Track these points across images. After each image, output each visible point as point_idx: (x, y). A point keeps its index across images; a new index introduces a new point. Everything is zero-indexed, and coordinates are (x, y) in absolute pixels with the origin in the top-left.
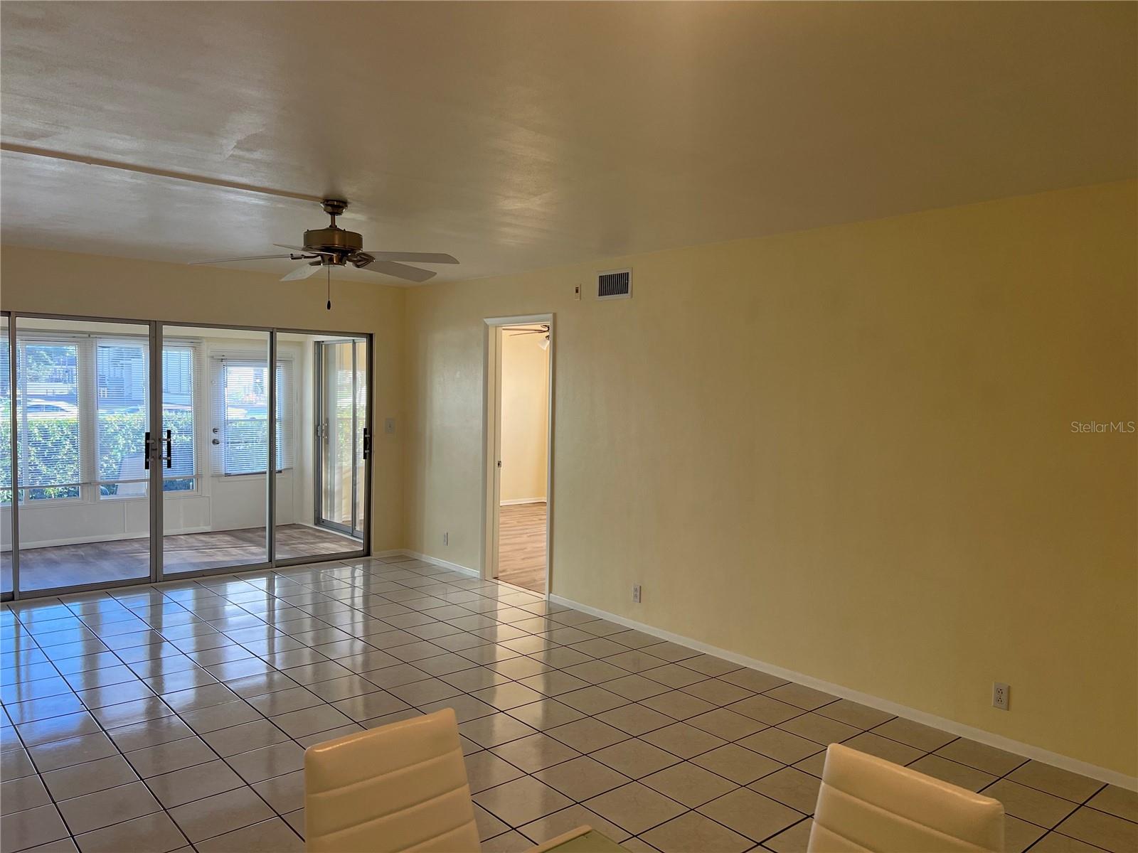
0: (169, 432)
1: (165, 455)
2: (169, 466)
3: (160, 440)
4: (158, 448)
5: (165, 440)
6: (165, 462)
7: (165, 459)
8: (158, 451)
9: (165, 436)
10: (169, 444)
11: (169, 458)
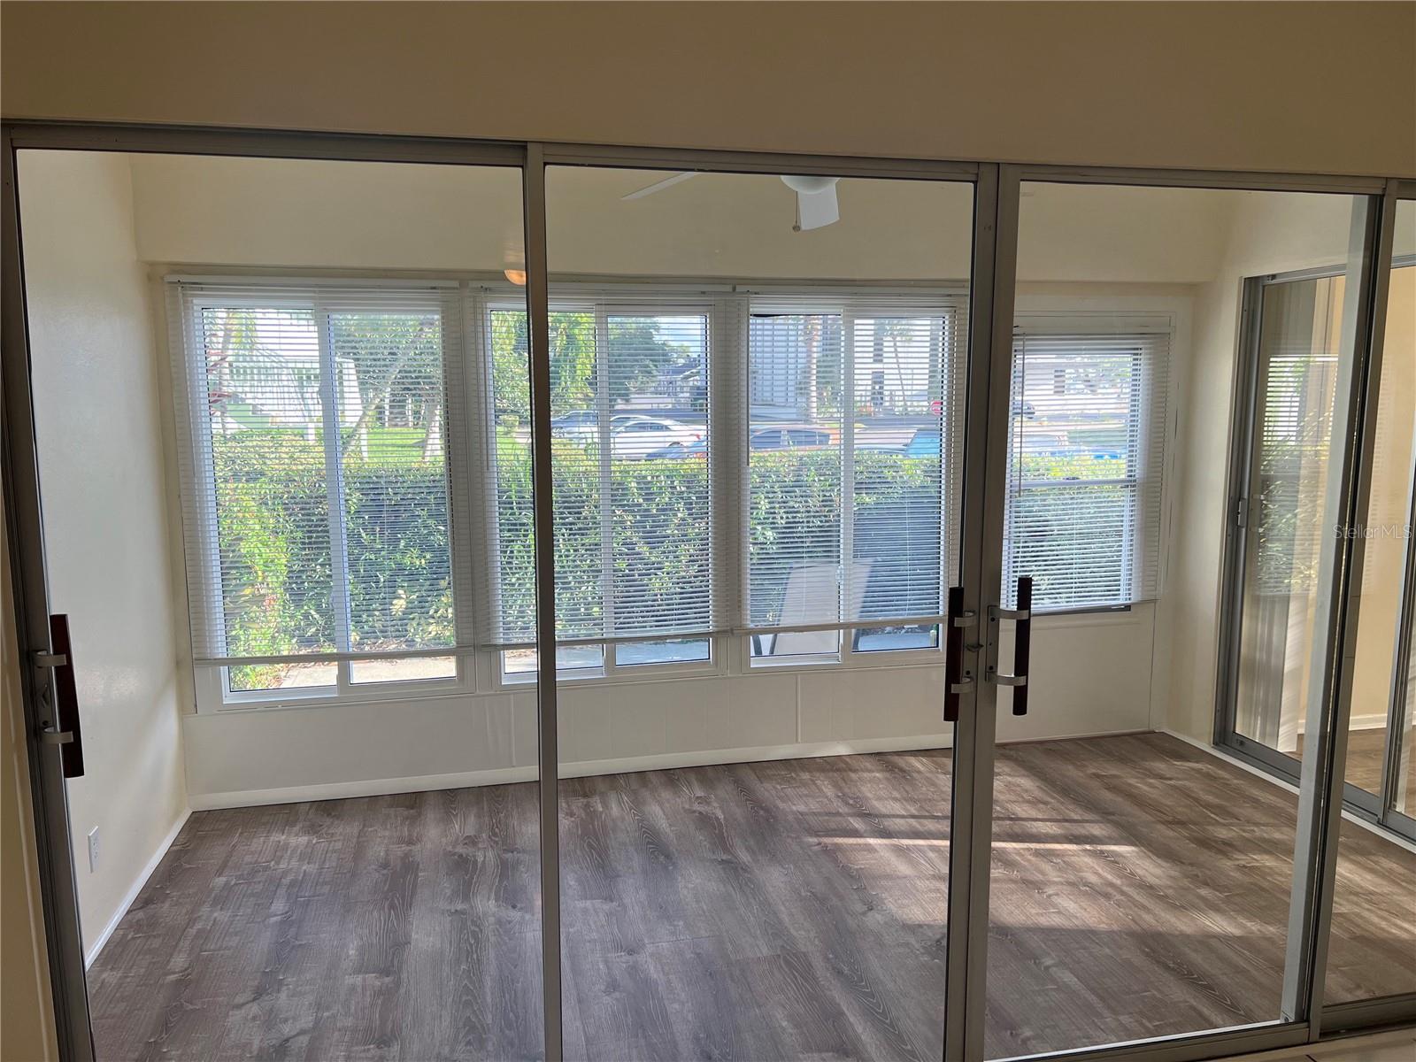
0: (1025, 586)
1: (1006, 667)
2: (1020, 707)
3: (994, 614)
4: (982, 642)
5: (1010, 614)
6: (1005, 695)
7: (1008, 681)
8: (982, 651)
9: (1008, 601)
10: (1023, 630)
11: (1022, 680)
